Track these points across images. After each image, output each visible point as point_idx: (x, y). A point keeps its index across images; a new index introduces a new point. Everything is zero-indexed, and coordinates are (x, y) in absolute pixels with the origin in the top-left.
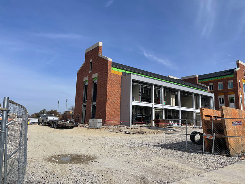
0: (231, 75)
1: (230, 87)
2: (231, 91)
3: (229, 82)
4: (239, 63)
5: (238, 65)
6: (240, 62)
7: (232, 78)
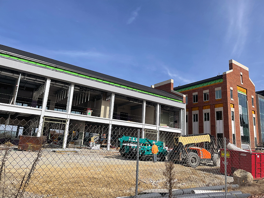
0: (219, 81)
1: (218, 97)
2: (218, 103)
3: (216, 89)
4: (232, 63)
5: (231, 66)
6: (234, 62)
7: (221, 84)
